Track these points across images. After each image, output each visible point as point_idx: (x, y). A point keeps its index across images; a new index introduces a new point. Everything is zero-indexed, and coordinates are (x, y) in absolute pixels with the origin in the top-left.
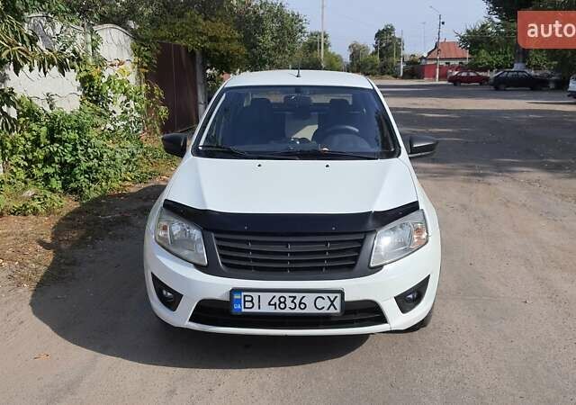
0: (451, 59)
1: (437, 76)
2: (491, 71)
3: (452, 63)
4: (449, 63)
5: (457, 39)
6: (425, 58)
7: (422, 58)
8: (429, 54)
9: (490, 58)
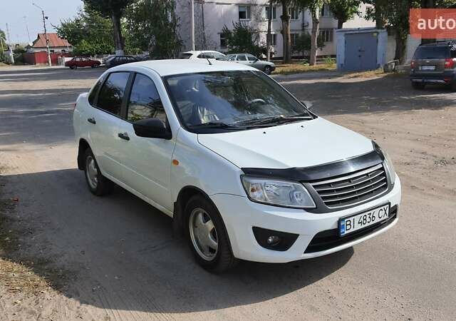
0: (54, 47)
1: (50, 62)
2: (93, 56)
3: (56, 50)
4: (53, 51)
5: (55, 31)
6: (31, 47)
7: (28, 47)
8: (34, 43)
9: (90, 46)
